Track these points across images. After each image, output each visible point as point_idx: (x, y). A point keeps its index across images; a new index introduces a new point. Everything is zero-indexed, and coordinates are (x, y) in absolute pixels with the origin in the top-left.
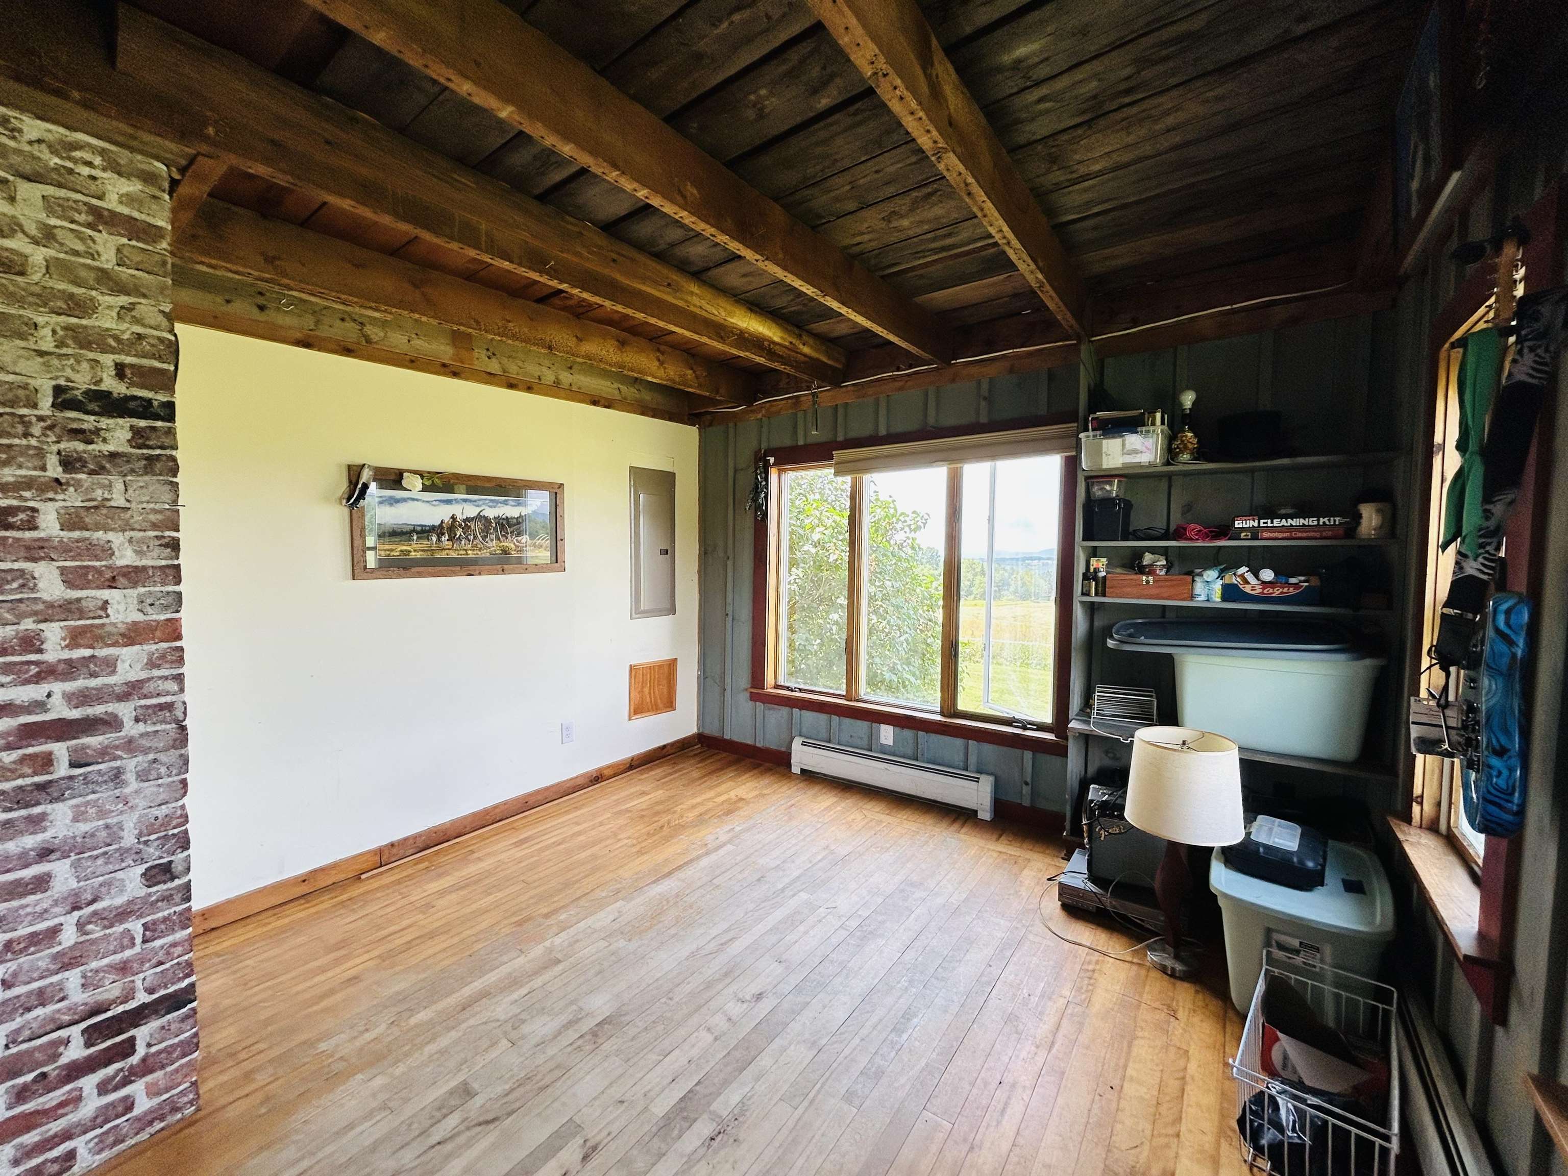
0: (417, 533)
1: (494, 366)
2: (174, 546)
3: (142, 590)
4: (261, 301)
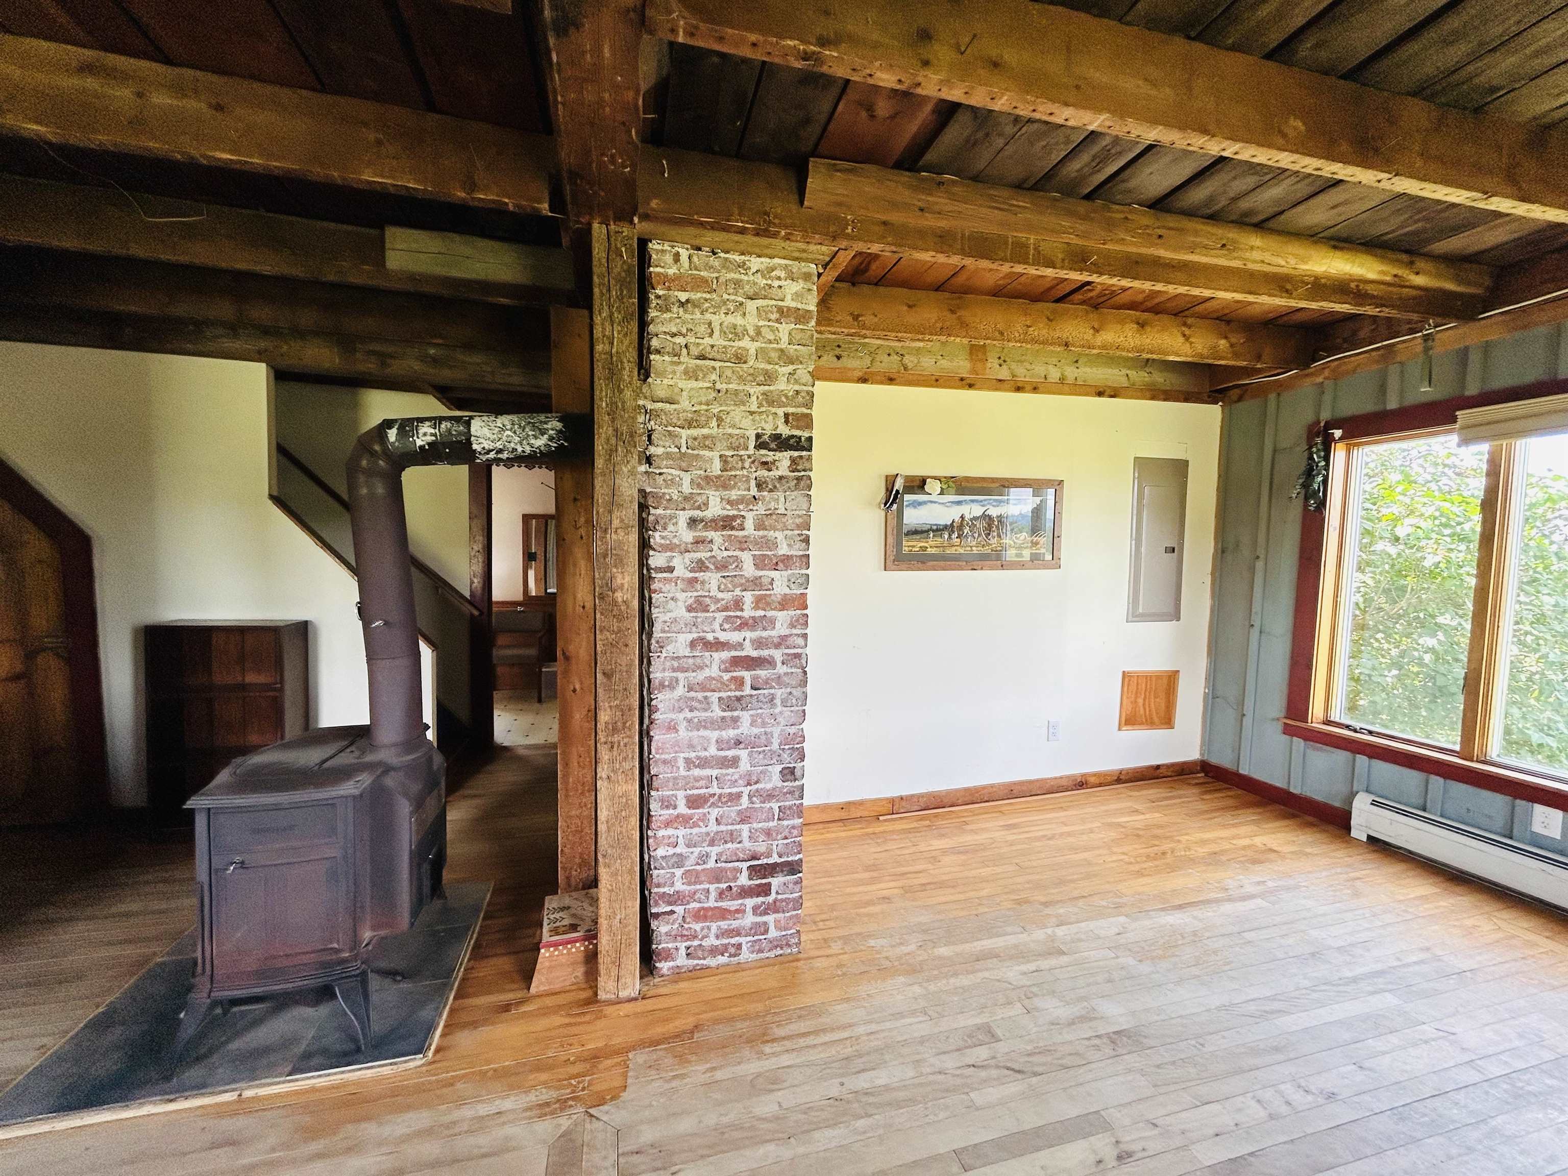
0: (933, 531)
1: (1004, 373)
2: (807, 540)
3: (790, 572)
4: (838, 351)
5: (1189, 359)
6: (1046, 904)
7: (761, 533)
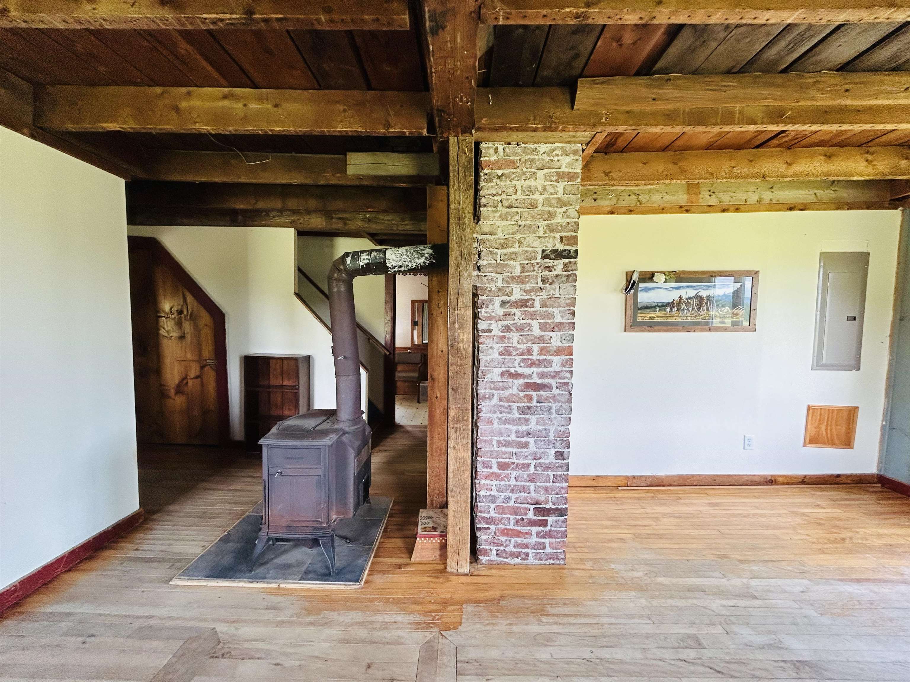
0: (659, 307)
1: (713, 201)
2: (573, 313)
3: (562, 333)
4: (595, 196)
5: (871, 178)
6: (741, 562)
7: (544, 309)
